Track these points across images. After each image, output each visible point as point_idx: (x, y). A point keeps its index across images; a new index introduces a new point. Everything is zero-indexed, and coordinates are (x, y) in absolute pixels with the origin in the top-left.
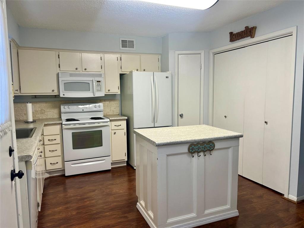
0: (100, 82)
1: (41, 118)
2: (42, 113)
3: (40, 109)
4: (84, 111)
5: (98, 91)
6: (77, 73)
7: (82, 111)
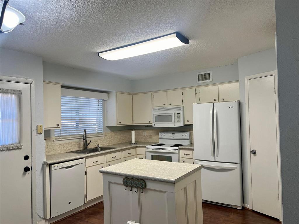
0: (179, 114)
1: (149, 141)
2: (150, 138)
3: (149, 135)
4: (174, 138)
5: (178, 121)
6: (165, 107)
7: (172, 138)
